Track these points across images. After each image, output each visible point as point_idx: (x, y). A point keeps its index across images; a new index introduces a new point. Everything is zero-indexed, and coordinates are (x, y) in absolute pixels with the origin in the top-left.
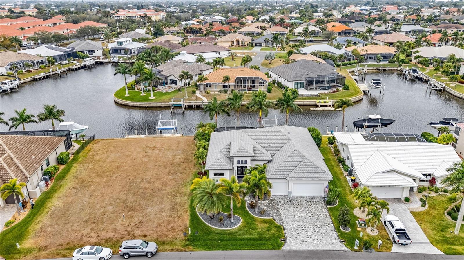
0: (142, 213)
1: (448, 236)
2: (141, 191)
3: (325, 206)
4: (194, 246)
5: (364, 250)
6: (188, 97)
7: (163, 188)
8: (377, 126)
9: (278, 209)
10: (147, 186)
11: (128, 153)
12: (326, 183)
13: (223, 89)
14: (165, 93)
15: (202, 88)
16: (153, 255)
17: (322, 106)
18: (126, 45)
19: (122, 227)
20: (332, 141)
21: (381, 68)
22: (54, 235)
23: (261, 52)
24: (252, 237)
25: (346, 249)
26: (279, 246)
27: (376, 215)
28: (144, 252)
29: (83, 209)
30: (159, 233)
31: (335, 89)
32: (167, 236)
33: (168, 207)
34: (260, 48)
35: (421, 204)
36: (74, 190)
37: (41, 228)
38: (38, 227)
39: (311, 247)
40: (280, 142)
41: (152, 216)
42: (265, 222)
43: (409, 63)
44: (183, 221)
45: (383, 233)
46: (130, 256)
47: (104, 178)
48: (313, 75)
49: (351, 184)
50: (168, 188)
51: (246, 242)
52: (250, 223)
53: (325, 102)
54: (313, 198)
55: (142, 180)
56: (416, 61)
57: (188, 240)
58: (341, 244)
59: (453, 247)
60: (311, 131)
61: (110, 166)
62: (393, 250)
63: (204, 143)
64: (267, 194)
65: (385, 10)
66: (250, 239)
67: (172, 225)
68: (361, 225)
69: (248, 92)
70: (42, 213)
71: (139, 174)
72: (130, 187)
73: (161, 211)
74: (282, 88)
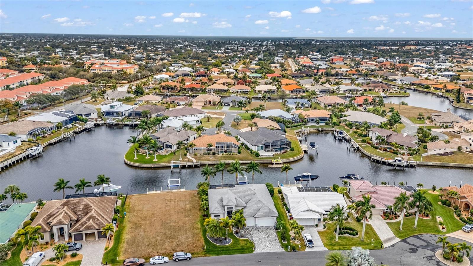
0: (177, 239)
1: (333, 242)
2: (172, 227)
3: (275, 231)
4: (209, 254)
5: (293, 251)
6: (182, 159)
7: (185, 225)
8: (309, 180)
9: (250, 234)
10: (175, 225)
11: (155, 205)
12: (275, 218)
13: (206, 152)
14: (163, 156)
15: (191, 151)
16: (190, 259)
17: (275, 164)
18: (117, 108)
19: (169, 247)
20: (280, 192)
21: (319, 129)
22: (134, 253)
23: (229, 112)
24: (238, 248)
25: (284, 251)
26: (252, 252)
27: (298, 233)
28: (185, 257)
29: (143, 239)
30: (190, 249)
31: (284, 151)
32: (194, 250)
33: (191, 236)
34: (228, 107)
35: (323, 227)
36: (133, 229)
37: (125, 250)
38: (123, 249)
39: (268, 251)
40: (250, 196)
41: (183, 241)
42: (244, 240)
43: (339, 125)
44: (201, 242)
45: (303, 242)
46: (179, 260)
47: (147, 221)
48: (269, 141)
49: (289, 218)
50: (187, 225)
51: (235, 251)
52: (236, 241)
53: (278, 161)
54: (269, 227)
55: (171, 222)
56: (344, 123)
57: (206, 251)
58: (282, 249)
59: (334, 247)
60: (268, 186)
61: (148, 214)
62: (306, 250)
63: (204, 197)
64: (244, 225)
65: (333, 61)
66: (237, 249)
67: (195, 245)
68: (292, 239)
69: (224, 154)
70: (121, 242)
71: (167, 218)
72: (165, 225)
73: (188, 238)
74: (248, 150)
